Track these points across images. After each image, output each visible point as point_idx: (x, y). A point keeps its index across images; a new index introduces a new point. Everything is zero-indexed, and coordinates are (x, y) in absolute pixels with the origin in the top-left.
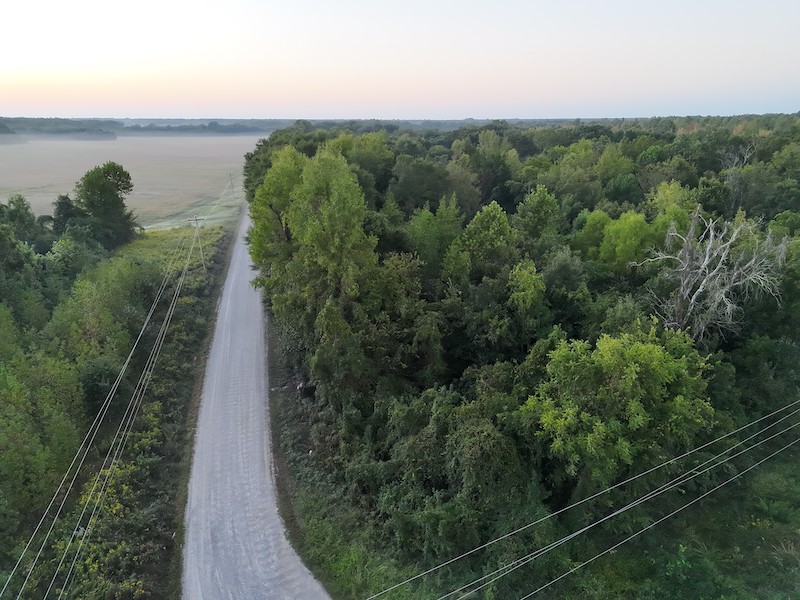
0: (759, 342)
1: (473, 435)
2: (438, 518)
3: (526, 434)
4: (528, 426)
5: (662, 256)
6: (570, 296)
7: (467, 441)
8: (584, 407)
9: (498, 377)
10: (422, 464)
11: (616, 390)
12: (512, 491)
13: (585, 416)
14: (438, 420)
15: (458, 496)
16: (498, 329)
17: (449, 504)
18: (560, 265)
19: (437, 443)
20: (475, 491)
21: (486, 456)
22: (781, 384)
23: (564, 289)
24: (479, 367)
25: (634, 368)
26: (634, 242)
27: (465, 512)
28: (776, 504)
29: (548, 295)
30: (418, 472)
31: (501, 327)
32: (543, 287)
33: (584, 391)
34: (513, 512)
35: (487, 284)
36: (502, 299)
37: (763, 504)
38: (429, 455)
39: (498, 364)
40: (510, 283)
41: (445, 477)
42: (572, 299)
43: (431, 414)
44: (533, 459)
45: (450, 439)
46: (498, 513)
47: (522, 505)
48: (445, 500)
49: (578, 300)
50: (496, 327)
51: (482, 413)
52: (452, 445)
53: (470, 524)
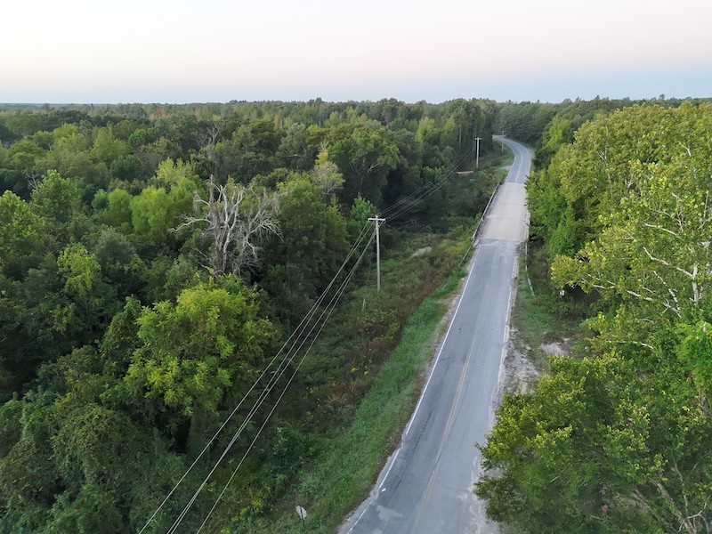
0: (275, 270)
1: (83, 423)
2: (73, 519)
3: (134, 401)
4: (136, 392)
5: (192, 220)
6: (126, 268)
7: (79, 432)
8: (182, 356)
9: (81, 363)
10: (26, 480)
11: (204, 332)
12: (138, 456)
13: (186, 363)
14: (32, 428)
15: (85, 488)
16: (63, 317)
17: (77, 501)
18: (108, 243)
19: (38, 452)
20: (101, 474)
21: (103, 437)
22: (295, 295)
23: (119, 263)
24: (54, 361)
25: (215, 310)
26: (162, 212)
27: (99, 498)
28: (316, 374)
29: (105, 272)
30: (25, 491)
31: (66, 315)
32: (99, 267)
33: (177, 343)
34: (145, 473)
35: (35, 276)
36: (57, 287)
37: (309, 378)
38: (32, 468)
39: (75, 351)
40: (61, 270)
41: (60, 479)
42: (129, 271)
43: (21, 426)
44: (147, 420)
45: (56, 440)
46: (131, 483)
47: (151, 463)
48: (72, 499)
49: (135, 271)
50: (61, 316)
51: (81, 401)
52: (61, 444)
53: (108, 506)
